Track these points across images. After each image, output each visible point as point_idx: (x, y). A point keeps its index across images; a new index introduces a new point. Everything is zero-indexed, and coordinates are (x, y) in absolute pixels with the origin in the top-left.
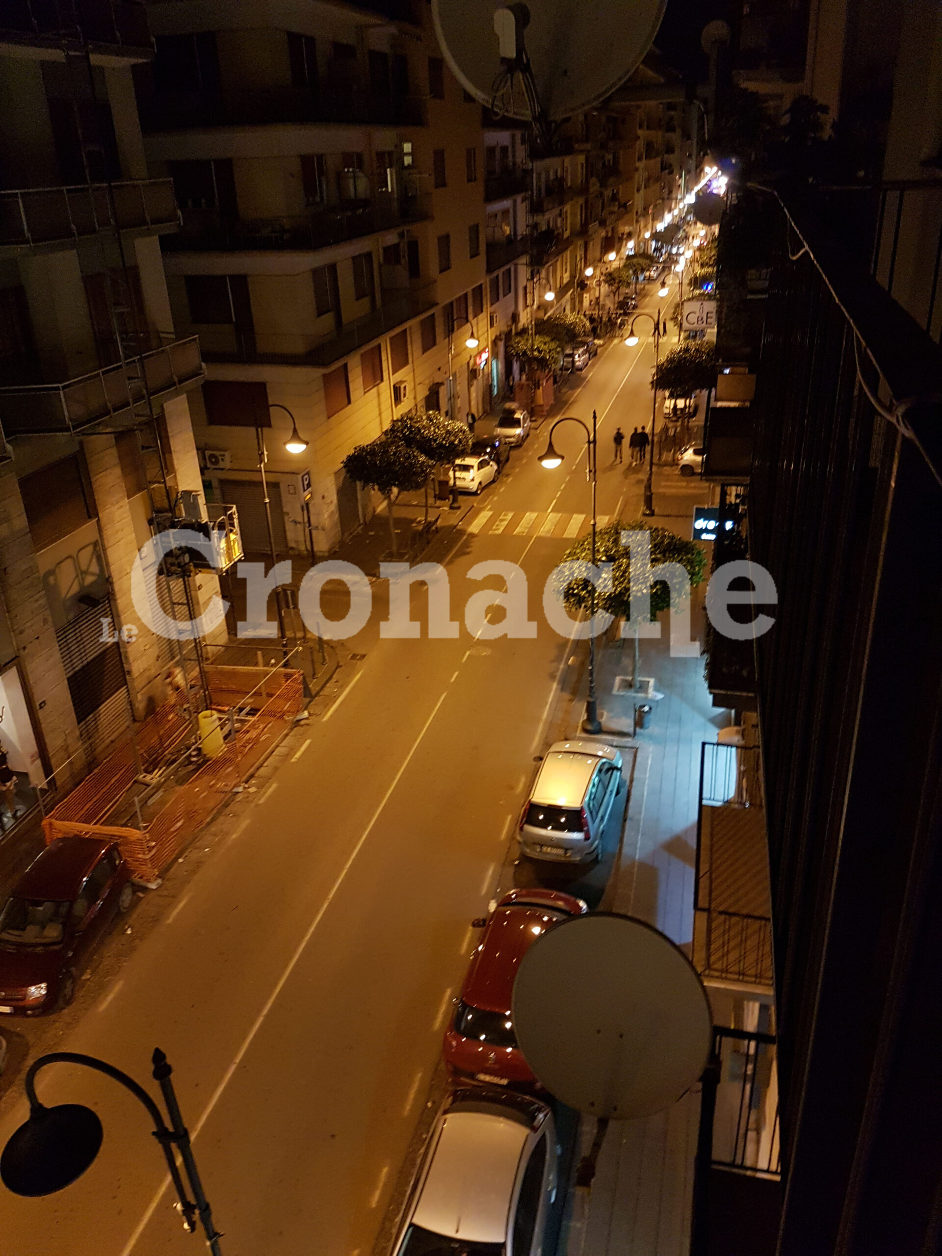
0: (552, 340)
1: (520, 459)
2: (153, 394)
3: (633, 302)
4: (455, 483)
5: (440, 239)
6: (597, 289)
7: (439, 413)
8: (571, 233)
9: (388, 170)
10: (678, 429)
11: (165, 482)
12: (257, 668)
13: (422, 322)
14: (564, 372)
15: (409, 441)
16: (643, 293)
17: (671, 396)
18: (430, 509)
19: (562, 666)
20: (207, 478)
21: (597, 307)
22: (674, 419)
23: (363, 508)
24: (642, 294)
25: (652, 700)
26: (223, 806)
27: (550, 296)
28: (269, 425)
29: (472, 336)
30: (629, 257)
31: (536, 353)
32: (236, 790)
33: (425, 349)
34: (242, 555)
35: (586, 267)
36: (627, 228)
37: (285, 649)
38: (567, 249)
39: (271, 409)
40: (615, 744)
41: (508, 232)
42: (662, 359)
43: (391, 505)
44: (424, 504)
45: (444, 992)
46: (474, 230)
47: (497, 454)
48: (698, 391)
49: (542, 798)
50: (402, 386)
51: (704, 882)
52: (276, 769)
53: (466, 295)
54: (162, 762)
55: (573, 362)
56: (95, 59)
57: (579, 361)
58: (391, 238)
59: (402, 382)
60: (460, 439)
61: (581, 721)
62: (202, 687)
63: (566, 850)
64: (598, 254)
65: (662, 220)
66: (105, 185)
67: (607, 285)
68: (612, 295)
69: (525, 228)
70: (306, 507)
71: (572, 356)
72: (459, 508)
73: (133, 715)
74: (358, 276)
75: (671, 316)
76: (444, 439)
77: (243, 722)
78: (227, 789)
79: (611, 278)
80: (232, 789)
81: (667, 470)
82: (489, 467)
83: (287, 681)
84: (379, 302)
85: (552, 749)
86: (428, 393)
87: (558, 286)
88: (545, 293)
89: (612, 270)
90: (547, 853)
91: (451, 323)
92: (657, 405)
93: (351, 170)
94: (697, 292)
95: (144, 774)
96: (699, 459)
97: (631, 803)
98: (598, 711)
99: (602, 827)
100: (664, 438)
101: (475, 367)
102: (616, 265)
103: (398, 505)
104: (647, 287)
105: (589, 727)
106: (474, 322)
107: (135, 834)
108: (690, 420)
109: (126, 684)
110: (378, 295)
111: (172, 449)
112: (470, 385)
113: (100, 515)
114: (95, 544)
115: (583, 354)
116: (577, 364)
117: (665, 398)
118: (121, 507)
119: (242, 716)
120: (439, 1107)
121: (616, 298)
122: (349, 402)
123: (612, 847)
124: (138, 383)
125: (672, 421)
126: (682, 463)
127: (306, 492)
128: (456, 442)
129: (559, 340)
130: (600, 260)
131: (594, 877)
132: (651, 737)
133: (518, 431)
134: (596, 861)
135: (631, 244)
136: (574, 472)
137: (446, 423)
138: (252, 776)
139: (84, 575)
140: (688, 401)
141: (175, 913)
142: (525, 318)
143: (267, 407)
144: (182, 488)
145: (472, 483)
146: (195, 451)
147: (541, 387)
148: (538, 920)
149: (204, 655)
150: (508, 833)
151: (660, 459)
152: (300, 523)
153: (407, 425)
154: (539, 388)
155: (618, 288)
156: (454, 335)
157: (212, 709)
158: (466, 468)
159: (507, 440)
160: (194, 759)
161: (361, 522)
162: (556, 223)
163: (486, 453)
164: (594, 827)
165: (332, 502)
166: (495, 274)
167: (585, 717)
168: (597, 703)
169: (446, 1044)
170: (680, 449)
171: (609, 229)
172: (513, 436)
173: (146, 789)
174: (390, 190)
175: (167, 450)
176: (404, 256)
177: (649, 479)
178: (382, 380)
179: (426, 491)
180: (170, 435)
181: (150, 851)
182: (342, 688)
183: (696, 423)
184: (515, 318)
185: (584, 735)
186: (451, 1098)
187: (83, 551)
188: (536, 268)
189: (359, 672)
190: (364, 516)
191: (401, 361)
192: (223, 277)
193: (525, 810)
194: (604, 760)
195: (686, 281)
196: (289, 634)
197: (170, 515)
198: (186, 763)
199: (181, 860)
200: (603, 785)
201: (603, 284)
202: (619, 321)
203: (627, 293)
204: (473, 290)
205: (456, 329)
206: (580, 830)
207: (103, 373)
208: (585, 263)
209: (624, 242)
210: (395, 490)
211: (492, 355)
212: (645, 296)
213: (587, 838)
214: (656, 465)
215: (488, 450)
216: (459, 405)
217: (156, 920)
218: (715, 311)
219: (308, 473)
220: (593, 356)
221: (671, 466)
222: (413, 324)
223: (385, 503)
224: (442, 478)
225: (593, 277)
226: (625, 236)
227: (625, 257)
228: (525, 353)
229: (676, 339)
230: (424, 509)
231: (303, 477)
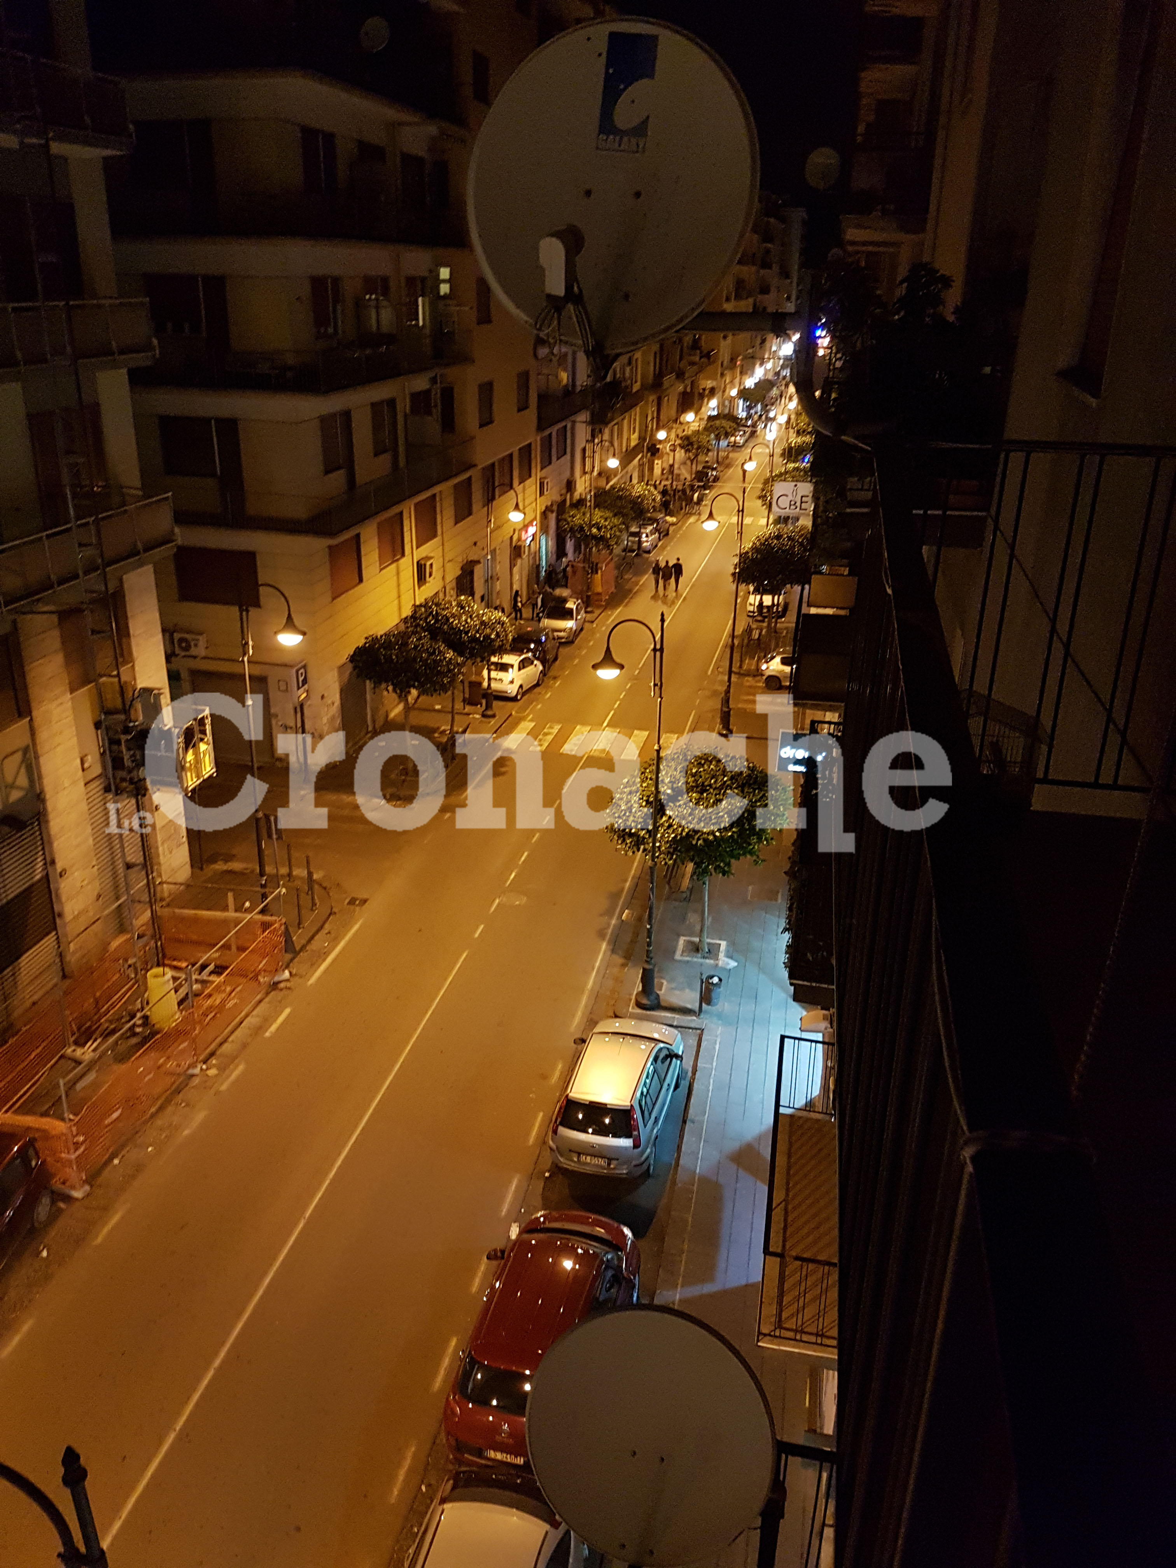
0: (615, 515)
1: (573, 658)
2: (109, 564)
3: (714, 473)
4: (489, 685)
5: (481, 386)
6: (672, 454)
7: (473, 598)
8: (642, 385)
9: (420, 299)
10: (764, 632)
11: (118, 675)
12: (226, 914)
13: (456, 486)
14: (628, 554)
15: (435, 633)
16: (727, 462)
17: (757, 591)
18: (457, 717)
19: (613, 922)
20: (174, 666)
21: (670, 477)
22: (759, 618)
23: (372, 711)
24: (724, 463)
25: (724, 969)
26: (172, 1093)
27: (613, 463)
28: (258, 605)
29: (517, 507)
30: (711, 418)
31: (594, 530)
32: (191, 1071)
33: (459, 519)
34: (214, 770)
35: (658, 428)
36: (709, 382)
37: (263, 891)
38: (636, 405)
39: (261, 588)
40: (675, 1024)
41: (565, 381)
42: (748, 546)
43: (408, 709)
44: (450, 710)
45: (447, 1341)
46: (524, 379)
47: (544, 652)
48: (788, 586)
49: (582, 1093)
50: (428, 564)
51: (778, 1214)
52: (245, 1046)
53: (511, 456)
54: (98, 1032)
55: (640, 542)
56: (56, 148)
57: (647, 541)
58: (420, 383)
59: (428, 558)
60: (497, 633)
61: (635, 993)
62: (153, 936)
63: (610, 1160)
64: (673, 413)
65: (752, 375)
66: (62, 303)
67: (683, 451)
68: (689, 462)
69: (585, 378)
70: (300, 708)
71: (638, 534)
72: (494, 716)
73: (63, 970)
74: (377, 427)
75: (758, 493)
76: (477, 632)
77: (204, 982)
78: (178, 1070)
79: (688, 443)
80: (188, 1068)
81: (749, 681)
82: (533, 666)
83: (264, 932)
84: (402, 462)
85: (596, 1030)
86: (460, 572)
87: (624, 449)
88: (608, 459)
89: (690, 432)
90: (586, 1164)
91: (491, 489)
92: (739, 601)
93: (373, 297)
94: (791, 466)
95: (73, 1048)
96: (788, 669)
97: (693, 1100)
98: (656, 980)
99: (655, 1131)
100: (746, 641)
101: (519, 543)
102: (695, 426)
103: (419, 709)
104: (731, 455)
105: (645, 1001)
106: (519, 488)
107: (57, 1126)
108: (779, 620)
109: (55, 929)
110: (401, 449)
111: (131, 632)
112: (512, 566)
113: (34, 713)
114: (26, 750)
115: (652, 533)
116: (645, 544)
117: (749, 593)
118: (61, 704)
119: (204, 975)
120: (435, 1492)
121: (694, 466)
122: (361, 580)
123: (667, 1158)
124: (89, 552)
125: (757, 621)
126: (768, 673)
127: (302, 690)
128: (493, 636)
129: (623, 516)
130: (676, 421)
131: (643, 1196)
132: (720, 1016)
133: (570, 624)
134: (647, 1174)
135: (713, 403)
136: (636, 678)
137: (481, 612)
138: (212, 1054)
139: (8, 789)
140: (776, 597)
141: (105, 1231)
142: (582, 487)
143: (256, 585)
144: (141, 684)
145: (510, 686)
146: (160, 636)
147: (599, 572)
148: (570, 1252)
149: (158, 895)
150: (538, 1134)
151: (741, 667)
152: (291, 728)
153: (432, 612)
154: (597, 573)
155: (696, 456)
156: (494, 503)
157: (164, 965)
158: (504, 667)
159: (556, 634)
160: (138, 1030)
161: (370, 729)
162: (624, 373)
163: (529, 650)
164: (644, 1132)
165: (333, 704)
166: (547, 433)
167: (640, 989)
168: (656, 970)
169: (448, 1413)
170: (765, 656)
171: (688, 382)
172: (564, 630)
173: (74, 1068)
174: (421, 323)
175: (124, 633)
176: (436, 406)
177: (728, 692)
178: (403, 555)
179: (453, 693)
180: (129, 614)
181: (76, 1150)
182: (336, 940)
183: (785, 625)
184: (570, 485)
185: (639, 1011)
186: (451, 1482)
187: (10, 758)
188: (597, 428)
189: (358, 920)
190: (374, 721)
191: (427, 532)
192: (207, 421)
193: (560, 1108)
194: (662, 1045)
195: (778, 451)
196: (269, 869)
197: (123, 717)
198: (129, 1034)
199: (116, 1161)
200: (659, 1076)
201: (678, 449)
202: (696, 495)
203: (707, 462)
204: (520, 449)
205: (497, 497)
206: (628, 1136)
207: (48, 536)
208: (658, 424)
209: (706, 400)
210: (414, 692)
211: (541, 529)
212: (728, 466)
213: (636, 1145)
214: (736, 673)
215: (532, 646)
216: (498, 588)
217: (80, 1240)
218: (811, 495)
219: (304, 667)
220: (664, 536)
221: (754, 676)
222: (444, 489)
223: (401, 707)
224: (473, 678)
225: (667, 440)
226: (707, 392)
227: (706, 418)
228: (581, 528)
229: (763, 521)
230: (450, 716)
231: (297, 672)
